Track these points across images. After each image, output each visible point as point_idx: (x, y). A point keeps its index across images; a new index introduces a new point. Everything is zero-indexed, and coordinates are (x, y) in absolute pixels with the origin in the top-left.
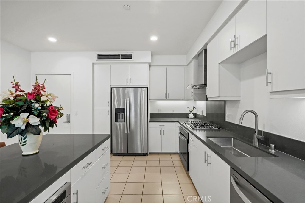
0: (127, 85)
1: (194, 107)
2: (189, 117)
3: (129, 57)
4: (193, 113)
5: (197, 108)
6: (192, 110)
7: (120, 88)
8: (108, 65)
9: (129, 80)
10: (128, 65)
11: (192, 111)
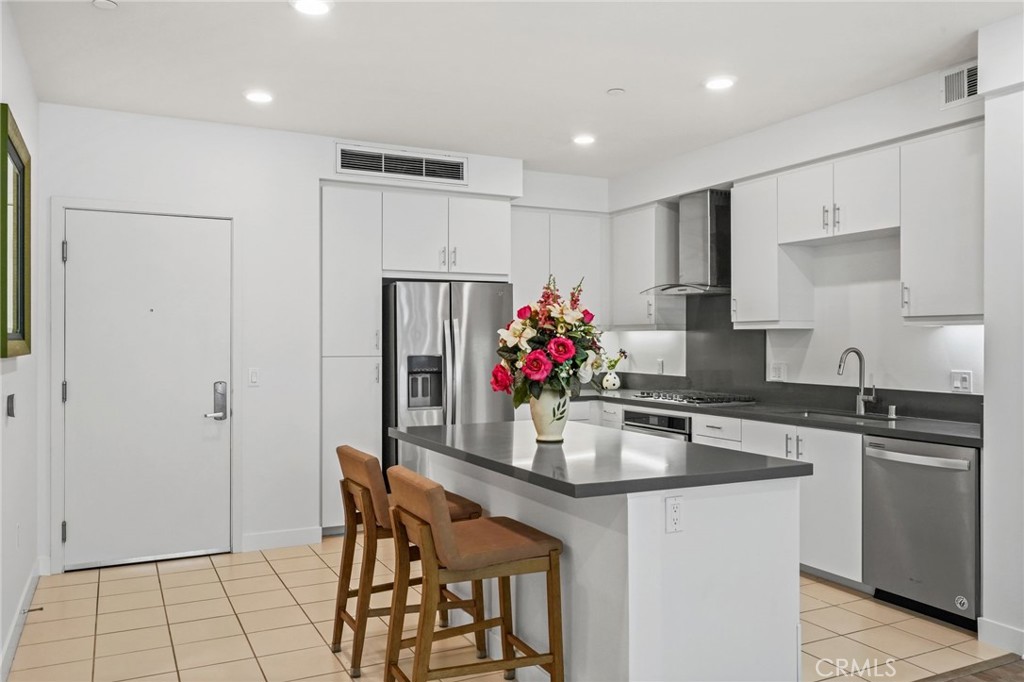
0: (442, 271)
1: (623, 353)
2: (605, 384)
3: (453, 171)
4: (617, 373)
5: (631, 356)
6: (616, 362)
7: (426, 284)
8: (377, 194)
9: (449, 255)
10: (444, 199)
11: (613, 366)
